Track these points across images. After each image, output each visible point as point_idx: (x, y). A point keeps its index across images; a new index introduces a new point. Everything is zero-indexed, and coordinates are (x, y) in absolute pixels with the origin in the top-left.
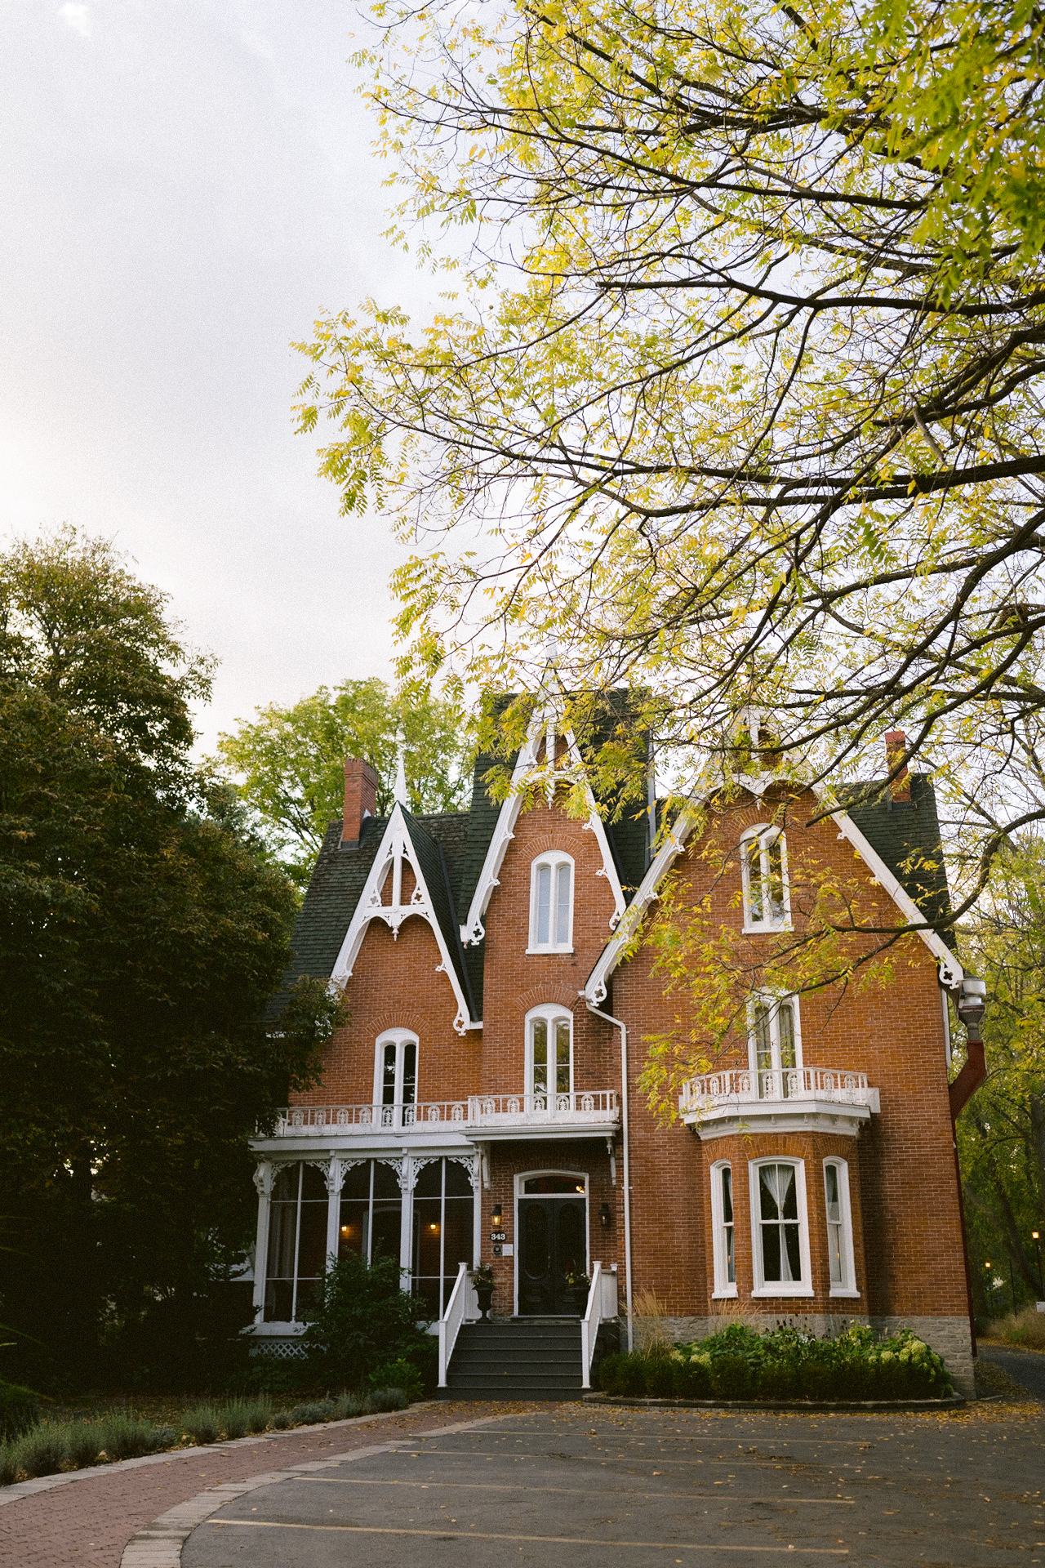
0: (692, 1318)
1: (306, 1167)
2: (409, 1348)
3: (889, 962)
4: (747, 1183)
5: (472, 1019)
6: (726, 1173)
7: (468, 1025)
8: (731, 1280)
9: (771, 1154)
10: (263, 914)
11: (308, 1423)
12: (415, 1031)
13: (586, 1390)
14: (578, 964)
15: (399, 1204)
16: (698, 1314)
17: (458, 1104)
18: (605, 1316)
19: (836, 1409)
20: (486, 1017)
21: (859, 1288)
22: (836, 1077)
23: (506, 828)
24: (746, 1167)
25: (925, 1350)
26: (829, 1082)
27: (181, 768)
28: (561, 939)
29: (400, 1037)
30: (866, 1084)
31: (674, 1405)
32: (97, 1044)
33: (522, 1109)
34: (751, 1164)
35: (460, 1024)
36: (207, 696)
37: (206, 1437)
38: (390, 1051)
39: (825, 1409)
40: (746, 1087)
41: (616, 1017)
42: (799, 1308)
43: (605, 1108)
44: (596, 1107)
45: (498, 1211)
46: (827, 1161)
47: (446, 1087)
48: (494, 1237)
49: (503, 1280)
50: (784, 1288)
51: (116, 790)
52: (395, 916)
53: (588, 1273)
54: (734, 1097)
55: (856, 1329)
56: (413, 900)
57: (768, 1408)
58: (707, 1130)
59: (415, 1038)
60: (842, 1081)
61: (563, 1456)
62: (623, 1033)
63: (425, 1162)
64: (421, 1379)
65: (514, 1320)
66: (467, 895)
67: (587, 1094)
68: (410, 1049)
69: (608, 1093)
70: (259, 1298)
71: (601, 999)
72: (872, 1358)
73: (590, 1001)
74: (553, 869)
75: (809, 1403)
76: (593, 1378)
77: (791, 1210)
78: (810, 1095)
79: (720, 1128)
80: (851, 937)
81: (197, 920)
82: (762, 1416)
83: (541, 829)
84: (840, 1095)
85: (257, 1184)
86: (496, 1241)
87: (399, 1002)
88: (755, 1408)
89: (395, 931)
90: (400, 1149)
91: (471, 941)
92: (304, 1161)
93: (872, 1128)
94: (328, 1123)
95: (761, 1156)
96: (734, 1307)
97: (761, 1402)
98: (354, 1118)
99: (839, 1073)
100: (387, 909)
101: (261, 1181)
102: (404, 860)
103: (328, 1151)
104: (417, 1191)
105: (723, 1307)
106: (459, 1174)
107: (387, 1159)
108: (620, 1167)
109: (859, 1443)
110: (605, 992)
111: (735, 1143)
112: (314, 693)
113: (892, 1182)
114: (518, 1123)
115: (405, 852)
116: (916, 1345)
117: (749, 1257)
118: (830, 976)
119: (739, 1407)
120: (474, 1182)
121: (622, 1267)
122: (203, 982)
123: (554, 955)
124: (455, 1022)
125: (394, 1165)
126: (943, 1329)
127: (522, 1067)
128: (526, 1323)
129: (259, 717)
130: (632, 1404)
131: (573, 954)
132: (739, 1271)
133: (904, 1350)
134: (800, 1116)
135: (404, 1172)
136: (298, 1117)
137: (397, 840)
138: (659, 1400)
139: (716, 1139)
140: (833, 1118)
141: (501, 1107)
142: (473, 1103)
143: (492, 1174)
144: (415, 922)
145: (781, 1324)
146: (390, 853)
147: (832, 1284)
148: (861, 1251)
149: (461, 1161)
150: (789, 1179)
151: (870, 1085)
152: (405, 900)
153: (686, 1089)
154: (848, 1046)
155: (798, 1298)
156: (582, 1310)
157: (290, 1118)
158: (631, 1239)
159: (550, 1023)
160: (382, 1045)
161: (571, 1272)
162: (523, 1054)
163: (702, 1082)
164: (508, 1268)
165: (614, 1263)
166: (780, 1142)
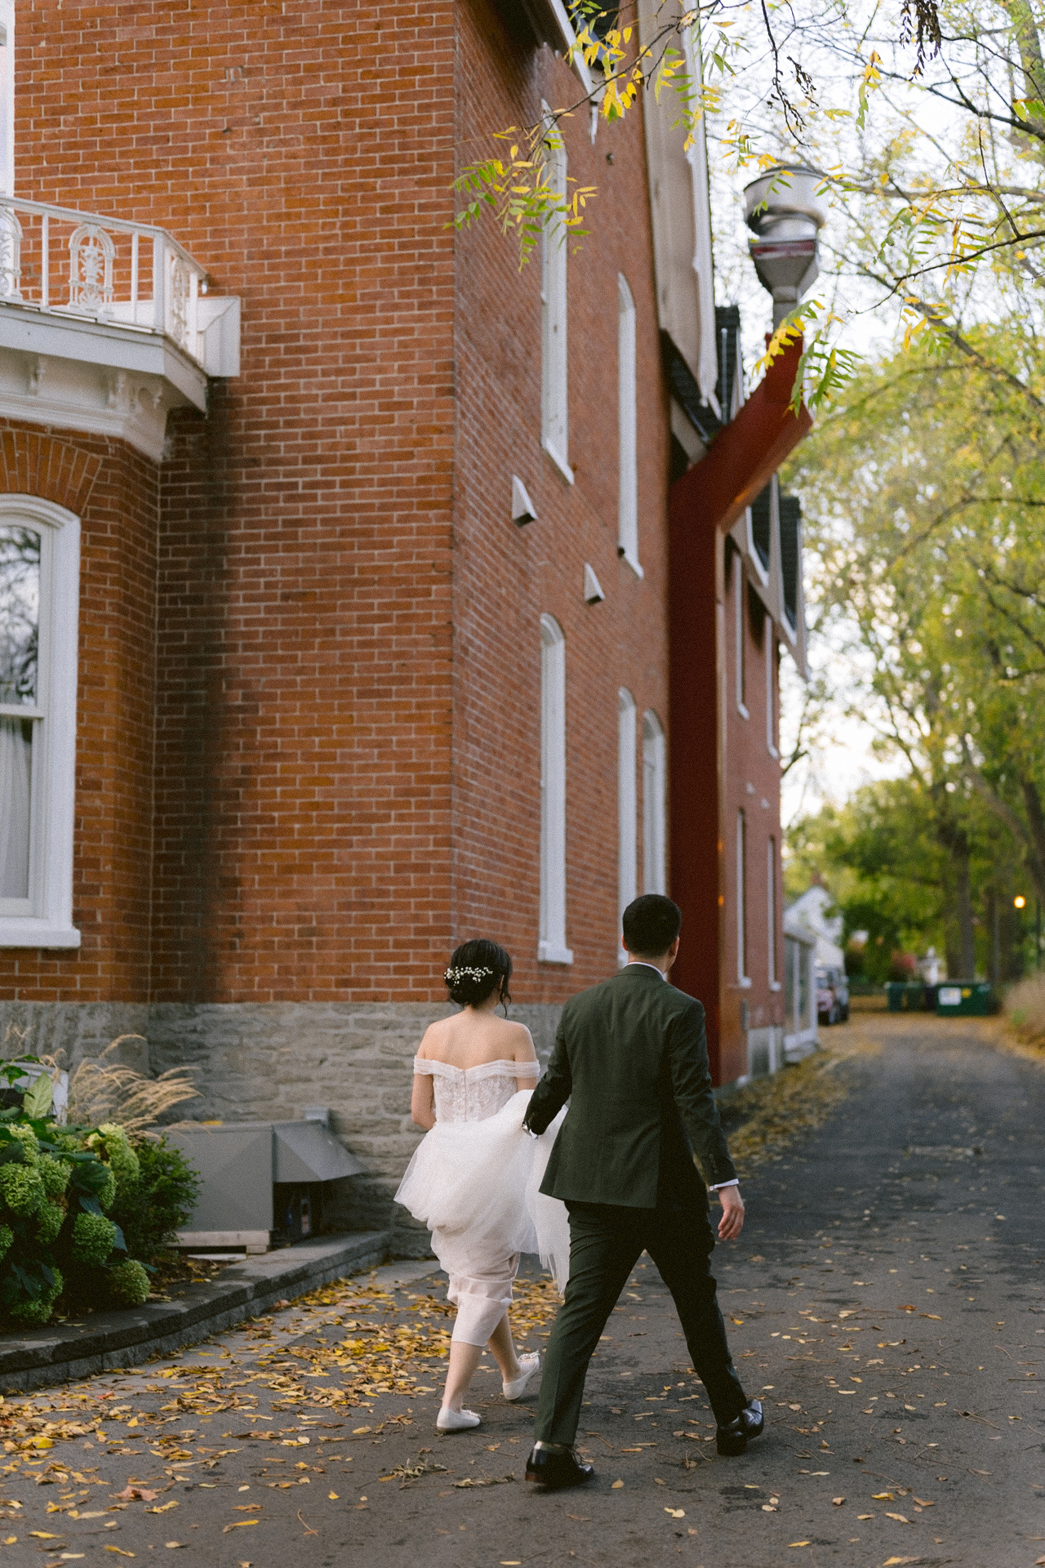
30: (201, 283)
151: (212, 285)
154: (157, 164)
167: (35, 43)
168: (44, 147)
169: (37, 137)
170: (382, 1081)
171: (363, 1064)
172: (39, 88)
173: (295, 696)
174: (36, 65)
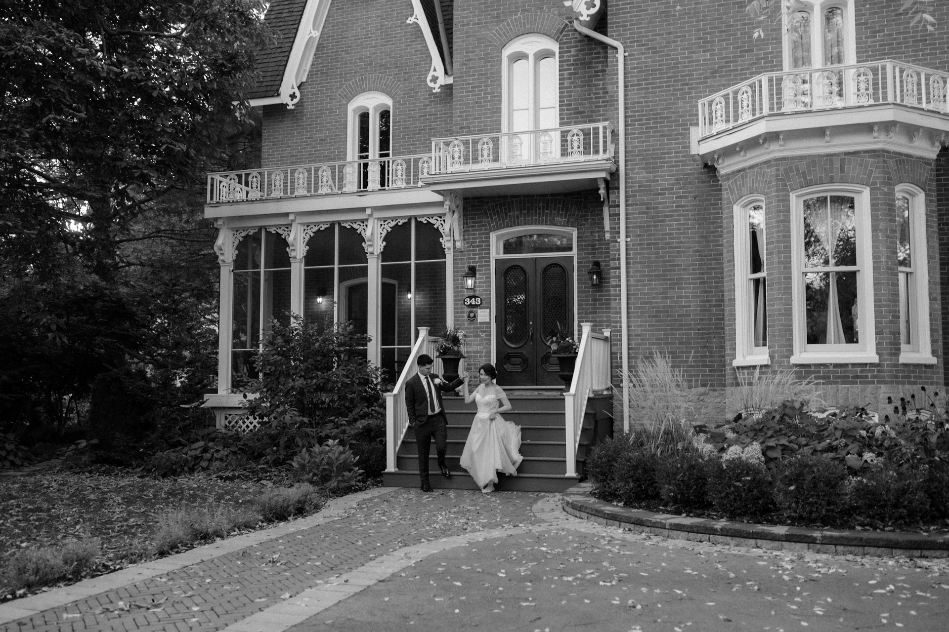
0: (703, 389)
1: (268, 233)
4: (787, 220)
5: (446, 73)
7: (443, 80)
8: (759, 344)
9: (821, 183)
12: (389, 94)
13: (570, 480)
17: (425, 157)
18: (595, 388)
20: (457, 68)
21: (934, 353)
22: (919, 74)
24: (786, 201)
26: (910, 79)
29: (373, 101)
33: (496, 152)
34: (793, 197)
35: (435, 79)
38: (364, 118)
41: (611, 37)
42: (857, 377)
43: (596, 146)
45: (472, 273)
46: (901, 189)
48: (468, 301)
49: (479, 348)
50: (833, 352)
53: (576, 337)
58: (728, 162)
59: (386, 101)
62: (620, 56)
63: (393, 223)
67: (575, 129)
68: (385, 115)
69: (600, 125)
71: (593, 10)
73: (579, 17)
76: (580, 465)
77: (847, 254)
79: (749, 155)
85: (219, 253)
86: (471, 305)
87: (371, 64)
90: (364, 210)
92: (265, 227)
95: (809, 184)
96: (765, 376)
99: (923, 72)
101: (222, 250)
103: (287, 215)
104: (386, 255)
106: (429, 236)
107: (351, 221)
108: (615, 216)
110: (598, 3)
111: (771, 171)
114: (492, 168)
120: (446, 243)
121: (616, 331)
124: (429, 78)
125: (359, 228)
127: (499, 110)
135: (369, 234)
136: (255, 179)
139: (743, 170)
141: (471, 151)
142: (438, 150)
143: (465, 232)
147: (901, 346)
148: (938, 306)
149: (432, 220)
153: (703, 110)
154: (922, 50)
155: (854, 365)
156: (568, 380)
157: (247, 184)
158: (628, 299)
159: (531, 58)
160: (354, 111)
161: (555, 335)
162: (500, 96)
163: (726, 97)
164: (483, 335)
165: (607, 327)
166: (837, 165)
167: (864, 6)
168: (870, 46)
169: (866, 42)
172: (867, 23)
174: (864, 15)
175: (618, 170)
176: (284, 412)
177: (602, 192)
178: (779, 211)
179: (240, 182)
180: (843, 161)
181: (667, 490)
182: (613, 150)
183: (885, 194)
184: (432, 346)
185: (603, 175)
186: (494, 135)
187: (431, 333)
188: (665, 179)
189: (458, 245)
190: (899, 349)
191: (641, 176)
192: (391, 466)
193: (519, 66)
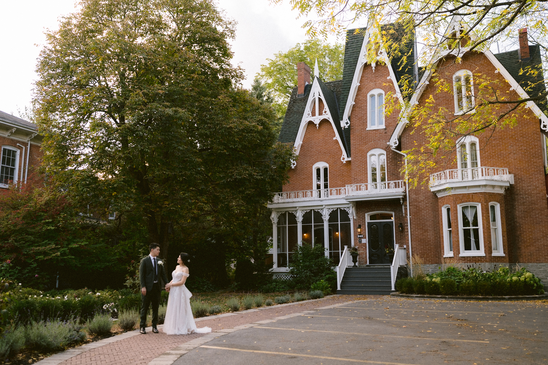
0: (436, 265)
1: (289, 213)
2: (327, 276)
3: (515, 116)
4: (457, 213)
5: (348, 157)
6: (448, 210)
7: (347, 159)
8: (451, 250)
9: (466, 202)
10: (261, 120)
11: (280, 303)
12: (327, 162)
13: (393, 291)
14: (387, 132)
15: (323, 225)
16: (438, 263)
17: (343, 188)
18: (401, 264)
19: (492, 299)
20: (352, 155)
21: (504, 253)
22: (494, 171)
23: (356, 82)
24: (456, 207)
25: (532, 276)
26: (491, 172)
27: (228, 67)
28: (380, 123)
29: (322, 165)
30: (508, 173)
31: (425, 297)
32: (199, 169)
33: (367, 189)
34: (458, 206)
35: (344, 159)
36: (233, 37)
37: (235, 309)
38: (318, 170)
39: (487, 299)
40: (456, 176)
41: (402, 152)
42: (479, 260)
43: (399, 187)
44: (396, 187)
45: (360, 227)
46: (490, 204)
47: (339, 183)
48: (359, 236)
49: (363, 252)
50: (473, 253)
51: (198, 74)
52: (317, 120)
53: (394, 249)
54: (451, 180)
55: (502, 268)
56: (324, 113)
57: (463, 298)
58: (440, 194)
59: (327, 165)
60: (497, 172)
61: (369, 318)
62: (406, 158)
63: (332, 210)
64: (330, 287)
65: (367, 266)
66: (342, 109)
67: (392, 182)
68: (326, 170)
69: (400, 181)
70: (275, 259)
71: (396, 145)
72: (509, 279)
73: (392, 146)
74: (376, 96)
75: (480, 297)
76: (395, 287)
77: (475, 223)
78: (483, 178)
79: (445, 193)
80: (497, 106)
81: (234, 122)
82: (460, 302)
83: (371, 81)
84: (496, 177)
85: (272, 220)
86: (359, 238)
87: (320, 152)
88: (457, 298)
89: (317, 126)
90: (322, 205)
91: (345, 127)
92: (288, 211)
93: (510, 190)
94: (295, 198)
95: (463, 202)
96: (452, 260)
97: (461, 296)
98: (305, 195)
99: (496, 168)
100: (314, 117)
101: (273, 219)
102: (319, 98)
103: (296, 207)
104: (330, 221)
105: (448, 261)
106: (345, 214)
107: (318, 209)
108: (406, 209)
109: (499, 314)
110: (398, 143)
111: (451, 198)
112: (294, 47)
113: (519, 210)
114: (365, 194)
115: (319, 95)
116: (528, 274)
117: (458, 241)
118: (488, 124)
119: (451, 298)
120: (350, 217)
121: (408, 246)
122: (238, 145)
123: (378, 130)
124: (342, 158)
125: (321, 211)
126: (541, 268)
127: (367, 173)
128: (372, 267)
129: (276, 57)
130: (408, 297)
131: (385, 129)
132: (454, 247)
133: (523, 276)
134: (479, 186)
135: (324, 214)
136: (285, 195)
137: (316, 91)
138: (419, 295)
139: (444, 197)
140: (493, 186)
141: (359, 189)
142: (348, 187)
143: (357, 213)
144: (325, 121)
145: (469, 267)
146: (314, 96)
147: (493, 251)
148: (506, 238)
149: (345, 209)
150: (475, 211)
151: (510, 173)
152: (320, 114)
153: (431, 178)
155: (478, 257)
156: (391, 262)
157: (282, 196)
158: (411, 236)
159: (377, 156)
160: (315, 168)
161: (388, 248)
162: (367, 168)
163: (438, 175)
164: (364, 247)
165: (405, 244)
166: (471, 197)
170: (544, 273)
171: (541, 271)
173: (526, 224)
175: (406, 194)
176: (307, 272)
177: (401, 201)
178: (454, 210)
179: (280, 195)
180: (472, 195)
181: (415, 289)
182: (404, 188)
183: (485, 205)
184: (349, 251)
185: (401, 197)
186: (366, 184)
187: (348, 248)
188: (421, 198)
189: (355, 218)
190: (492, 252)
191: (414, 196)
192: (339, 288)
193: (373, 157)
